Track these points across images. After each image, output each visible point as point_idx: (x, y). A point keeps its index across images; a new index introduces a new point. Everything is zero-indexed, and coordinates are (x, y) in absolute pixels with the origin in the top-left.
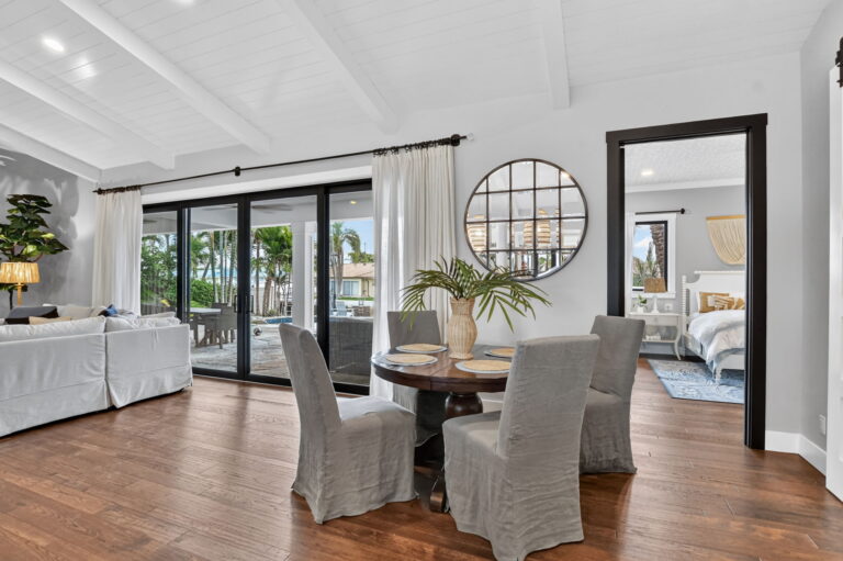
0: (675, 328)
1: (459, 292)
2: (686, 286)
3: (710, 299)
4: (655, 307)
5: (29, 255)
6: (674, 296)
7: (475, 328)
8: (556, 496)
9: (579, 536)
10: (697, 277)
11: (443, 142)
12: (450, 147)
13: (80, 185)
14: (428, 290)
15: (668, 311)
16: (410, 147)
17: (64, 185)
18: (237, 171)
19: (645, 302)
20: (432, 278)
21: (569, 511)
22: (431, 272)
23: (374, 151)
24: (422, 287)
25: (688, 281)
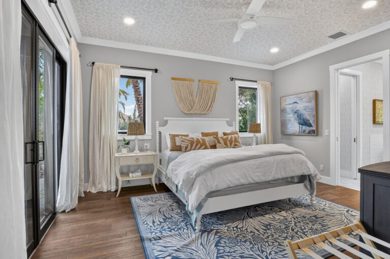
0: (152, 165)
2: (158, 129)
3: (177, 139)
4: (137, 148)
6: (150, 138)
10: (166, 123)
15: (147, 150)
19: (128, 144)
25: (160, 126)
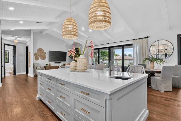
1: (151, 61)
5: (77, 56)
7: (154, 65)
8: (168, 85)
9: (172, 91)
11: (146, 38)
12: (147, 39)
13: (83, 46)
14: (146, 61)
16: (139, 39)
17: (80, 46)
18: (109, 43)
20: (146, 59)
21: (170, 88)
22: (146, 58)
23: (133, 40)
24: (145, 60)
